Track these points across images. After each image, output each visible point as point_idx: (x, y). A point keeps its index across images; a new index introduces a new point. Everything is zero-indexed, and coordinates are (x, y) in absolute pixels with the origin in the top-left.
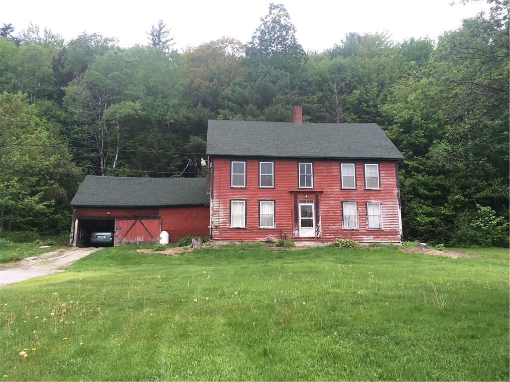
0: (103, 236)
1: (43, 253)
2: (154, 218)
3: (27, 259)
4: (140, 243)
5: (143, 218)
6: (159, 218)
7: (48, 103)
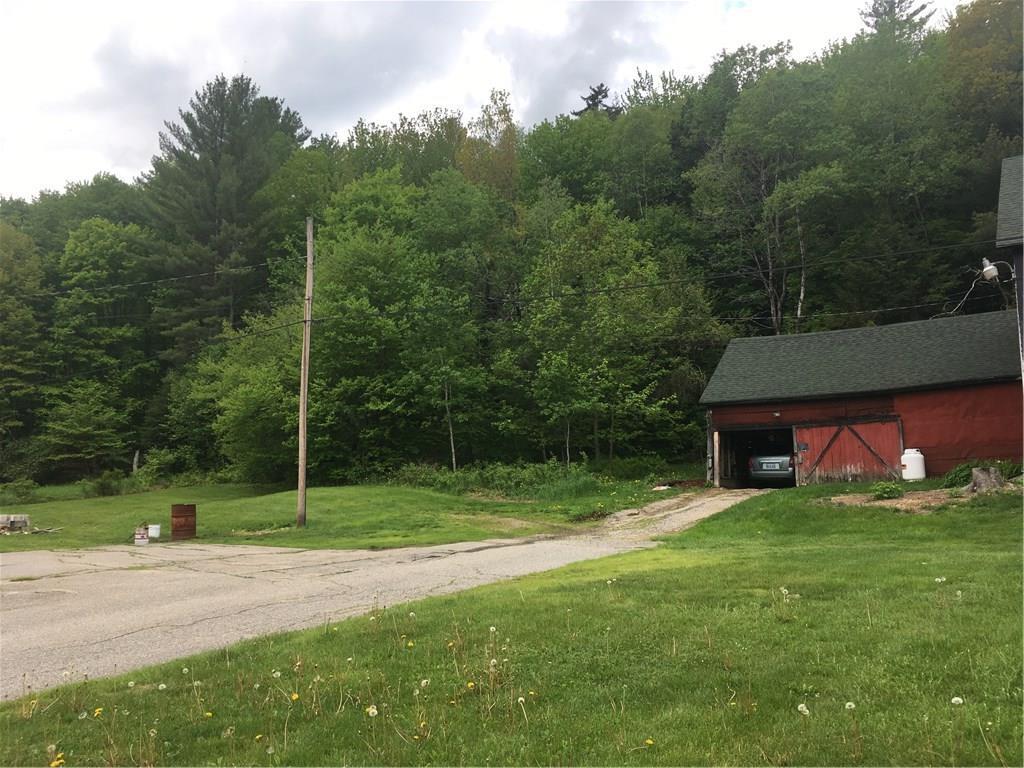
0: (773, 464)
1: (652, 501)
2: (885, 419)
3: (618, 514)
4: (855, 477)
5: (855, 420)
6: (894, 419)
7: (664, 210)
